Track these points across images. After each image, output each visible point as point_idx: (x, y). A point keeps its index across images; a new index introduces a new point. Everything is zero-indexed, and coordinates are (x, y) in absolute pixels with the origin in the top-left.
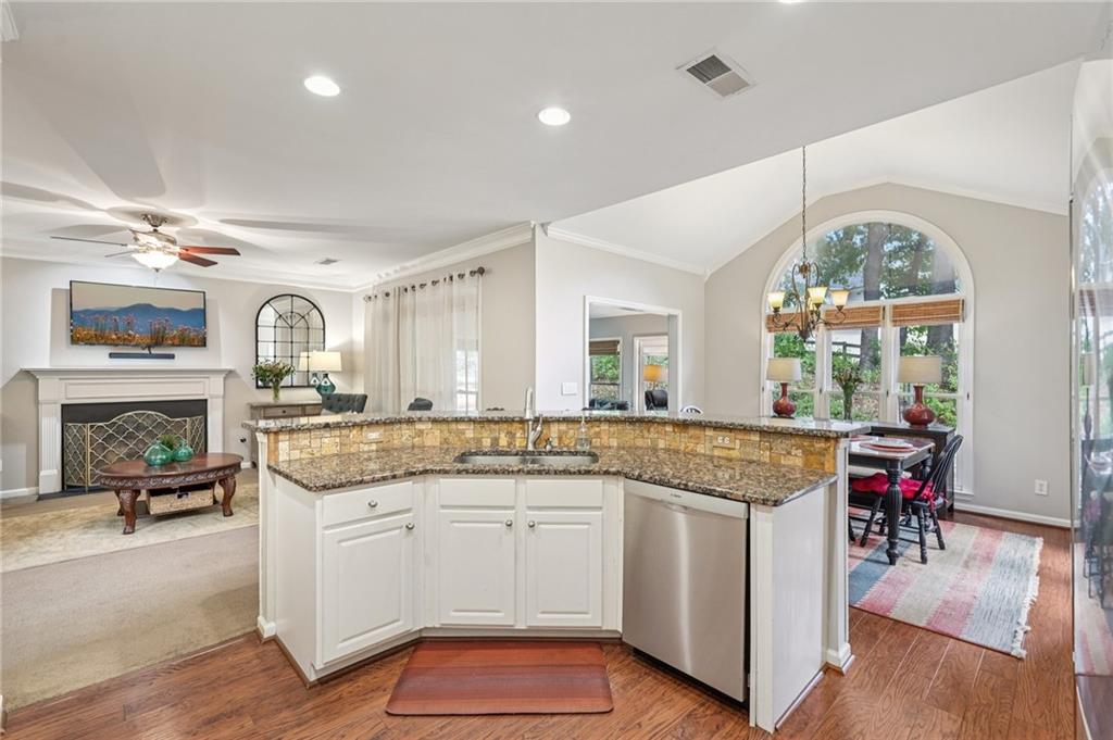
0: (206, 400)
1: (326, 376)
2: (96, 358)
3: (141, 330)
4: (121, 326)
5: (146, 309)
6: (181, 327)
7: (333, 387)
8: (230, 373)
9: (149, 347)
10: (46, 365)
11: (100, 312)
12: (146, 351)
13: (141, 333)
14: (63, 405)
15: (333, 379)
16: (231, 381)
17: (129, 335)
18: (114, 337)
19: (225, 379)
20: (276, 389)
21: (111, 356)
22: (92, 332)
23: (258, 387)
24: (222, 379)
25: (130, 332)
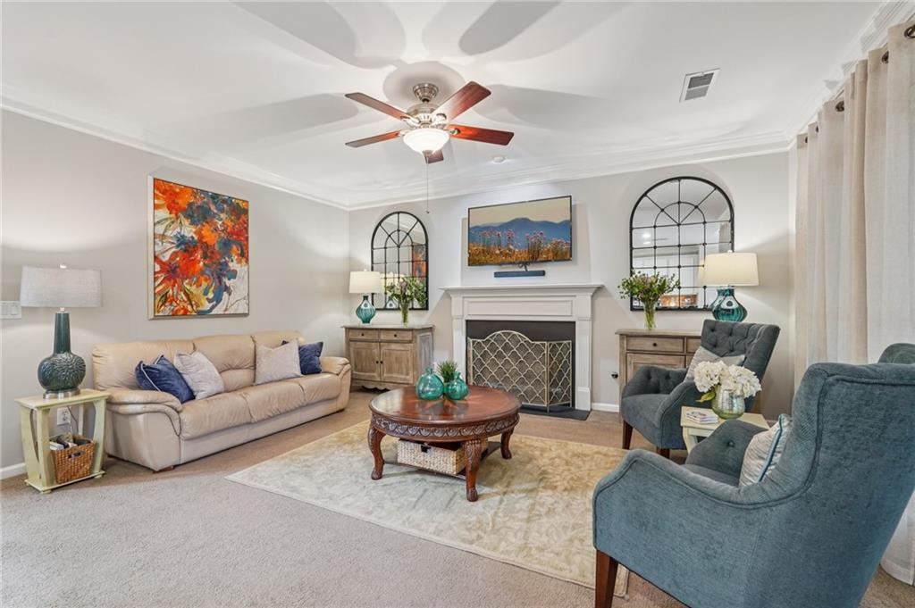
0: (574, 323)
1: (731, 292)
2: (485, 277)
3: (519, 247)
4: (504, 239)
5: (522, 224)
6: (554, 240)
7: (742, 311)
8: (599, 289)
9: (525, 264)
10: (458, 285)
11: (486, 228)
12: (523, 269)
13: (519, 248)
14: (467, 321)
15: (741, 297)
16: (600, 300)
17: (510, 250)
18: (498, 252)
19: (592, 296)
20: (650, 314)
21: (497, 275)
22: (481, 248)
23: (632, 309)
24: (590, 297)
25: (511, 247)
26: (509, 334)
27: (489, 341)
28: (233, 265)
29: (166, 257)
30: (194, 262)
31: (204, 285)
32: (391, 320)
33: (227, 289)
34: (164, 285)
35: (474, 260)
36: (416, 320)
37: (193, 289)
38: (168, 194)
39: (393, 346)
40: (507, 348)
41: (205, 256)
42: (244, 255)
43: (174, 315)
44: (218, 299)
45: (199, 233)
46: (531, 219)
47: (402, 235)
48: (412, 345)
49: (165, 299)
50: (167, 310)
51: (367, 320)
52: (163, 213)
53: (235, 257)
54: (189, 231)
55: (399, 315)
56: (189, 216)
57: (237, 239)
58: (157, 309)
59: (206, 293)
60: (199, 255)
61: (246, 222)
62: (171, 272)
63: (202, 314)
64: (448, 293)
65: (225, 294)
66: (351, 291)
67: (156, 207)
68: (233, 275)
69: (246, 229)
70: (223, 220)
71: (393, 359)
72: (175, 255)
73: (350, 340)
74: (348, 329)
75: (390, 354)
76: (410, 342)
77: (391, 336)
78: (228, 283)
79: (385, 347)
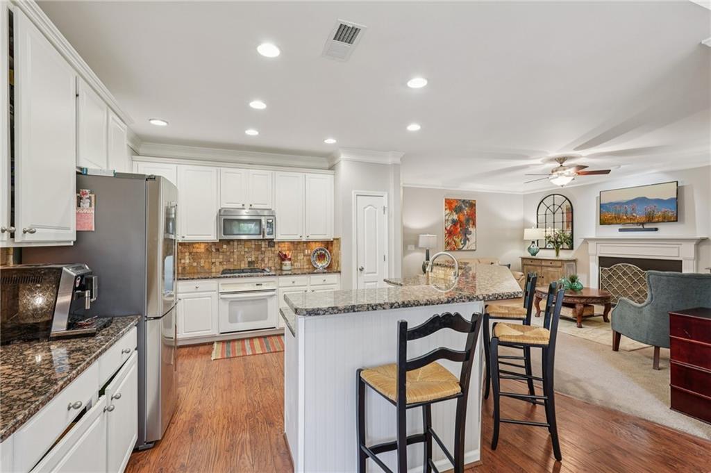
0: (681, 261)
2: (613, 231)
3: (640, 214)
4: (629, 210)
5: (642, 200)
6: (663, 210)
8: (702, 241)
9: (643, 224)
10: (593, 236)
11: (617, 203)
12: (641, 227)
14: (600, 257)
16: (703, 247)
17: (634, 216)
18: (625, 217)
19: (696, 245)
21: (620, 230)
24: (694, 246)
25: (634, 214)
26: (627, 266)
27: (612, 269)
28: (470, 229)
29: (448, 228)
30: (457, 229)
31: (460, 238)
32: (551, 254)
33: (468, 239)
34: (448, 238)
35: (603, 222)
36: (564, 255)
37: (456, 239)
38: (449, 203)
39: (550, 269)
40: (625, 274)
41: (460, 226)
42: (474, 224)
43: (451, 250)
44: (465, 244)
45: (458, 217)
46: (648, 197)
47: (556, 207)
48: (561, 269)
49: (448, 244)
50: (449, 248)
51: (534, 254)
52: (448, 211)
53: (471, 225)
54: (455, 217)
55: (554, 252)
56: (455, 211)
57: (472, 218)
58: (446, 248)
59: (461, 241)
60: (458, 226)
61: (475, 210)
62: (450, 233)
63: (460, 250)
64: (586, 241)
65: (467, 242)
66: (525, 239)
67: (446, 209)
68: (470, 233)
69: (475, 213)
70: (466, 210)
71: (550, 275)
72: (451, 227)
73: (524, 264)
74: (523, 259)
75: (548, 273)
76: (560, 267)
77: (548, 264)
78: (468, 236)
79: (545, 270)
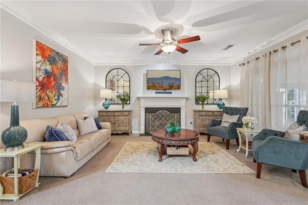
0: (180, 108)
1: (221, 100)
2: (152, 93)
3: (166, 84)
4: (160, 82)
5: (167, 78)
7: (224, 104)
9: (166, 90)
10: (141, 95)
11: (154, 79)
12: (164, 91)
14: (145, 108)
15: (224, 101)
16: (188, 101)
17: (162, 86)
18: (158, 86)
19: (186, 100)
20: (203, 104)
21: (156, 93)
22: (151, 85)
23: (196, 104)
24: (185, 101)
25: (163, 85)
27: (157, 114)
28: (63, 85)
29: (41, 79)
30: (51, 82)
31: (54, 92)
32: (119, 108)
33: (61, 95)
34: (40, 92)
35: (149, 88)
36: (127, 108)
37: (50, 94)
38: (42, 49)
39: (120, 117)
40: (163, 116)
41: (54, 80)
42: (67, 80)
43: (44, 106)
44: (58, 99)
45: (52, 69)
46: (170, 77)
47: (119, 77)
48: (128, 117)
49: (40, 99)
50: (41, 104)
51: (107, 108)
52: (40, 58)
53: (64, 81)
54: (49, 68)
55: (121, 106)
56: (49, 61)
57: (64, 74)
58: (37, 104)
59: (54, 97)
60: (52, 79)
61: (67, 66)
62: (43, 86)
63: (53, 106)
64: (138, 98)
65: (61, 97)
66: (100, 97)
67: (37, 55)
68: (63, 89)
69: (67, 69)
70: (60, 64)
71: (120, 122)
72: (44, 78)
73: (100, 116)
74: (99, 112)
75: (119, 120)
76: (128, 115)
77: (120, 114)
78: (62, 92)
79: (117, 118)
